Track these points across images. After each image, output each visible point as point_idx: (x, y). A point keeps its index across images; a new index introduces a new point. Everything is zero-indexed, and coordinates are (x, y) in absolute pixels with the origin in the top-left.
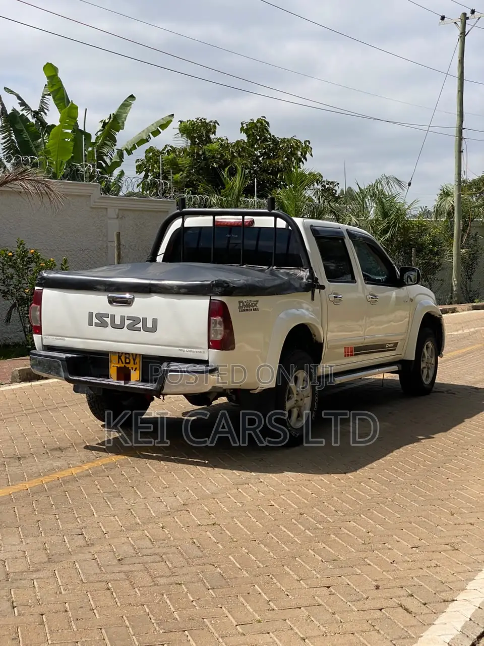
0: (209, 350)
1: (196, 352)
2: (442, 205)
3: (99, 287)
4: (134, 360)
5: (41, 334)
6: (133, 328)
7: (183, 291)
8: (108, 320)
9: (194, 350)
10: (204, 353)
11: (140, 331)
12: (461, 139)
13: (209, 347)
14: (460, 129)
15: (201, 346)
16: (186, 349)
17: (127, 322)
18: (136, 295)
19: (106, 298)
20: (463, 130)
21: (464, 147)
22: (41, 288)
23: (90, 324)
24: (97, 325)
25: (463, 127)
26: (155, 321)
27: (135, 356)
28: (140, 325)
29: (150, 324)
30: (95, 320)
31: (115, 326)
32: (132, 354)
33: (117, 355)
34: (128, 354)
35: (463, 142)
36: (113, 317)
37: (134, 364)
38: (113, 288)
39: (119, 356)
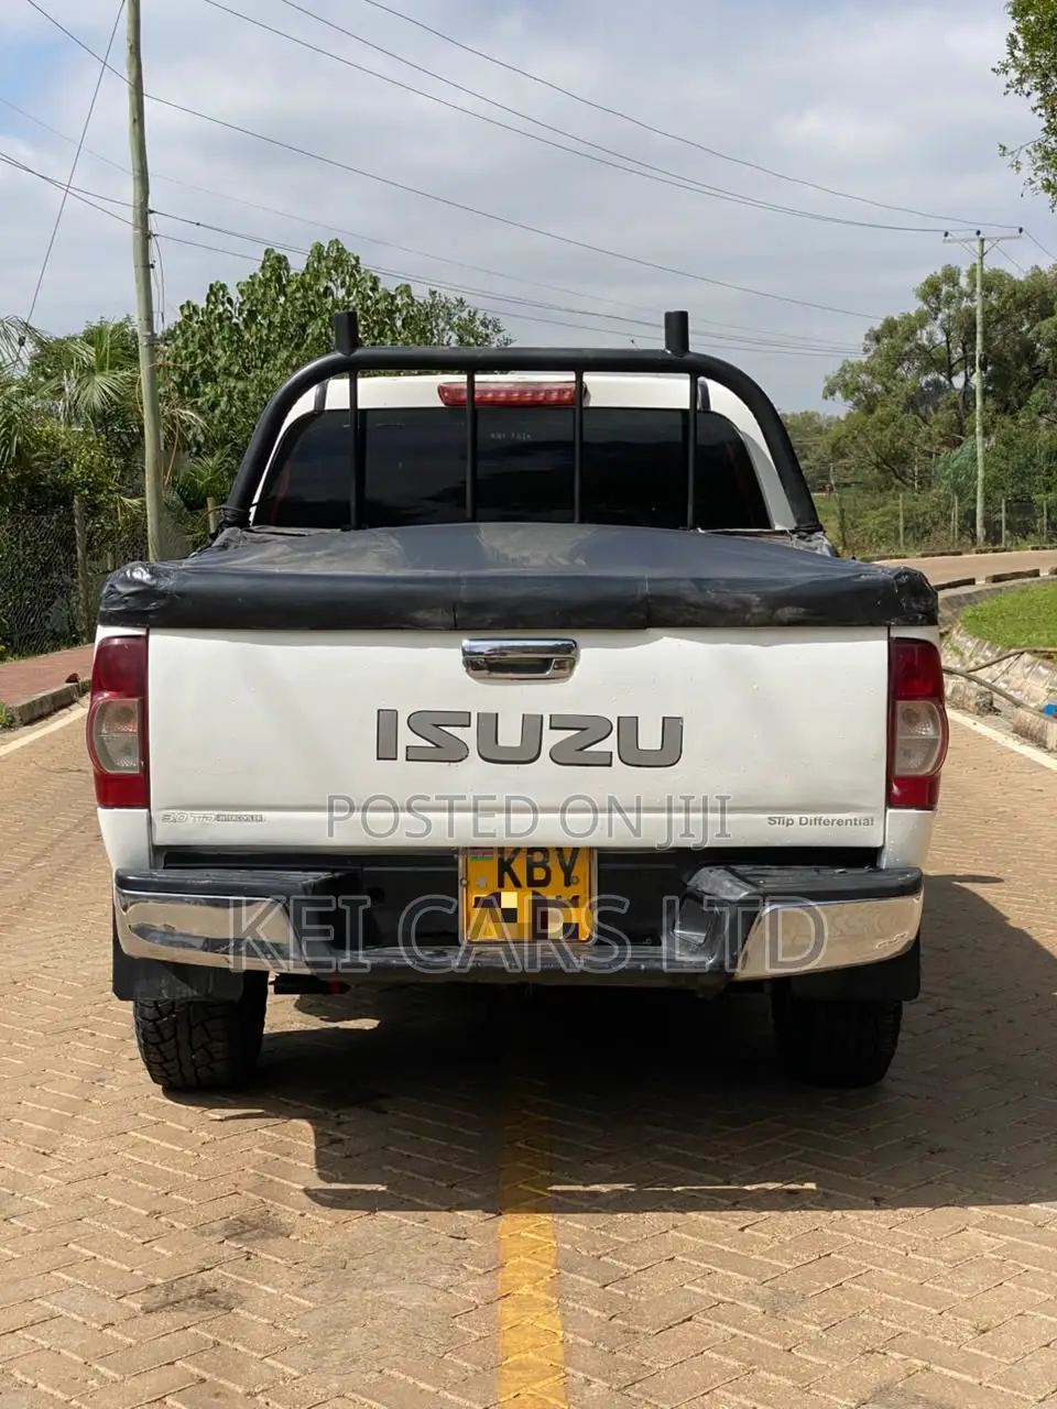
0: (889, 811)
1: (840, 822)
2: (82, 395)
3: (420, 615)
4: (567, 871)
5: (146, 805)
6: (579, 757)
7: (787, 612)
8: (468, 736)
9: (831, 816)
10: (867, 822)
11: (610, 765)
12: (146, 236)
13: (891, 801)
14: (144, 212)
15: (857, 802)
16: (796, 817)
17: (551, 738)
18: (579, 637)
19: (455, 656)
20: (151, 216)
21: (154, 256)
22: (141, 632)
23: (386, 752)
24: (413, 755)
25: (151, 207)
26: (672, 728)
27: (568, 857)
28: (610, 744)
29: (650, 739)
30: (406, 738)
31: (495, 755)
32: (560, 850)
33: (496, 856)
34: (544, 850)
35: (152, 243)
36: (489, 724)
37: (568, 883)
38: (490, 617)
39: (501, 861)
